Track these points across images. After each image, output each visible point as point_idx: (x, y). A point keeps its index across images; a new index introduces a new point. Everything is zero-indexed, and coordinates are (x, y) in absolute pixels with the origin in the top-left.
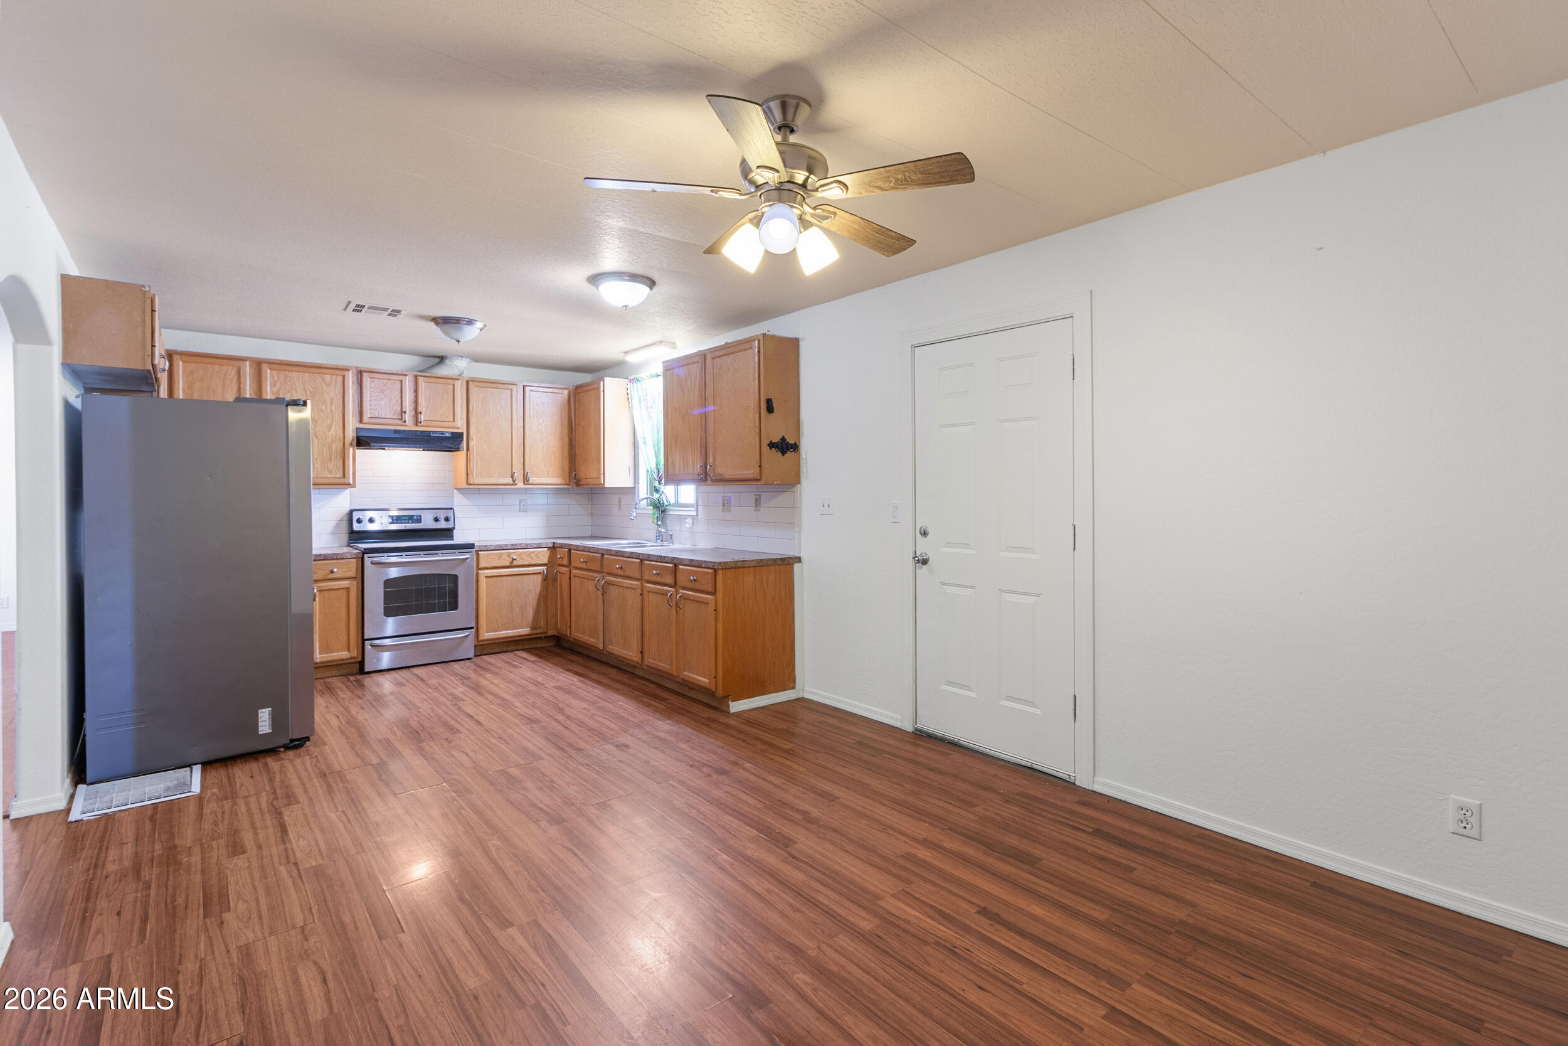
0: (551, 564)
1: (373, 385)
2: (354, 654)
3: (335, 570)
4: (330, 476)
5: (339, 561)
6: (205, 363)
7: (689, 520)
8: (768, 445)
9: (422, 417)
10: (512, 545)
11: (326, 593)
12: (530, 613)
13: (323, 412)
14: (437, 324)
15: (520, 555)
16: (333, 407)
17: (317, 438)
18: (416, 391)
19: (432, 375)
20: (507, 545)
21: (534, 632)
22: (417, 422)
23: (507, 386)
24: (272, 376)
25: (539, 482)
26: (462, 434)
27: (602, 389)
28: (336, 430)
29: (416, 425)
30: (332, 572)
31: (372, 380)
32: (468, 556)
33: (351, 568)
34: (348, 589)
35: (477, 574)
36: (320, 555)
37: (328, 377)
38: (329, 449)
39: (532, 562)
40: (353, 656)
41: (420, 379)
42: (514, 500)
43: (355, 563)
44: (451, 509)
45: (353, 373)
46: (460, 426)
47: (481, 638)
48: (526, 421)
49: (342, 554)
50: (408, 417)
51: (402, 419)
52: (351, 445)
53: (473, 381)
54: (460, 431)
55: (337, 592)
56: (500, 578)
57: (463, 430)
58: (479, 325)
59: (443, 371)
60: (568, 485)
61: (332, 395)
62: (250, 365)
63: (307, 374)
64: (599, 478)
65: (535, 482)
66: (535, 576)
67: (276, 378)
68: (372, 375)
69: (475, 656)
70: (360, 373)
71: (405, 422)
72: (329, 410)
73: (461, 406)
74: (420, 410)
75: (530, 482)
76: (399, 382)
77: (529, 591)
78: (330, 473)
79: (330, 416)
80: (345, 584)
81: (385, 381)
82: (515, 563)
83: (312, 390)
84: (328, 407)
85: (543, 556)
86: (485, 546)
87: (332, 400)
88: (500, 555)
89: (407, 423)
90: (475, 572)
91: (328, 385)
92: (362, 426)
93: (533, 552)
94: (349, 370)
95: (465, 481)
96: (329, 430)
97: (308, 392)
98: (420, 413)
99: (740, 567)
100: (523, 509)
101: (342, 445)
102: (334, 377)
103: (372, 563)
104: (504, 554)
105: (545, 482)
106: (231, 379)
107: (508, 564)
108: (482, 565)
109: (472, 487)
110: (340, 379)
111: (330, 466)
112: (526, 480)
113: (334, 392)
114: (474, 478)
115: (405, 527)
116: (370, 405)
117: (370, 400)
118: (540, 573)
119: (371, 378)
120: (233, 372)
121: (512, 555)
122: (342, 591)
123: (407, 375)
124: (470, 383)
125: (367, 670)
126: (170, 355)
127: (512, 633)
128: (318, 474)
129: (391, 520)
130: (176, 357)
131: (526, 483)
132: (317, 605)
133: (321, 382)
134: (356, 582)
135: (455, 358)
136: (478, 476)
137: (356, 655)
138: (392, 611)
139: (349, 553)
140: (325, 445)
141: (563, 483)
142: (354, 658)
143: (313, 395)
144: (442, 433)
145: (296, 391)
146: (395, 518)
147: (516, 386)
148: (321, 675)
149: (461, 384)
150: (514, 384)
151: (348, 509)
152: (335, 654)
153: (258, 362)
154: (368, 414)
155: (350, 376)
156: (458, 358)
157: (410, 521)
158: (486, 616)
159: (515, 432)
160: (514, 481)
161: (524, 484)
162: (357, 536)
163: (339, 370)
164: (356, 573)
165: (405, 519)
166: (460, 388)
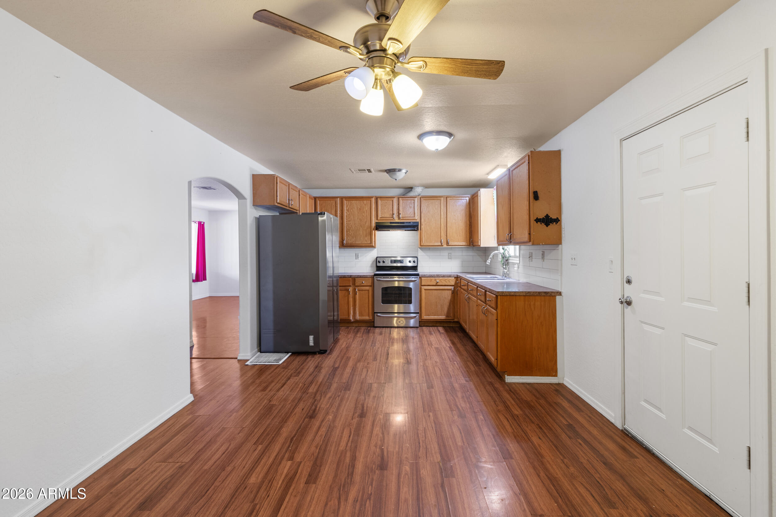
0: (456, 285)
1: (381, 203)
3: (364, 282)
4: (366, 243)
5: (365, 278)
6: (326, 200)
7: (516, 266)
8: (535, 220)
9: (401, 216)
10: (437, 275)
11: (361, 291)
12: (446, 309)
13: (363, 216)
14: (387, 173)
15: (441, 280)
16: (367, 214)
17: (361, 227)
18: (399, 204)
19: (407, 196)
20: (434, 275)
21: (447, 318)
22: (399, 218)
23: (438, 198)
24: (346, 203)
25: (454, 244)
26: (418, 222)
27: (479, 195)
28: (368, 224)
29: (399, 220)
30: (363, 283)
32: (416, 279)
33: (369, 282)
34: (368, 290)
35: (421, 288)
36: (359, 276)
37: (365, 202)
38: (366, 231)
39: (447, 284)
41: (400, 199)
42: (446, 253)
43: (371, 280)
44: (416, 257)
46: (417, 218)
47: (422, 318)
48: (448, 215)
49: (366, 275)
50: (395, 216)
51: (393, 217)
52: (374, 229)
53: (423, 197)
54: (417, 221)
55: (365, 291)
56: (431, 291)
57: (418, 221)
58: (404, 171)
59: (412, 194)
60: (469, 246)
61: (367, 209)
62: (339, 200)
63: (358, 201)
64: (478, 242)
65: (452, 245)
66: (448, 291)
67: (348, 204)
68: (381, 199)
69: (420, 326)
70: (377, 198)
71: (394, 218)
72: (365, 215)
73: (418, 209)
74: (400, 213)
75: (450, 244)
76: (392, 201)
77: (445, 298)
78: (366, 242)
79: (366, 218)
80: (367, 288)
81: (386, 201)
82: (438, 284)
83: (359, 207)
85: (452, 281)
86: (424, 275)
87: (367, 211)
88: (431, 280)
90: (420, 287)
91: (365, 205)
92: (378, 221)
93: (447, 279)
94: (373, 198)
95: (420, 244)
96: (366, 224)
98: (400, 214)
99: (513, 295)
100: (450, 258)
101: (370, 229)
102: (367, 201)
104: (433, 279)
105: (457, 244)
106: (334, 206)
107: (435, 284)
108: (423, 284)
109: (423, 247)
110: (369, 201)
111: (366, 239)
112: (447, 244)
113: (367, 208)
114: (424, 243)
115: (397, 265)
116: (381, 212)
117: (381, 210)
118: (450, 290)
119: (381, 200)
120: (334, 203)
121: (437, 280)
122: (366, 291)
123: (394, 198)
124: (422, 198)
125: (375, 326)
126: (315, 198)
127: (437, 317)
128: (362, 242)
129: (392, 262)
130: (317, 199)
131: (447, 245)
132: (357, 296)
133: (363, 204)
134: (371, 288)
135: (416, 187)
136: (424, 242)
137: (372, 319)
138: (384, 302)
139: (369, 275)
140: (364, 230)
141: (466, 245)
142: (371, 320)
143: (360, 209)
144: (410, 223)
145: (354, 208)
146: (393, 261)
147: (443, 198)
148: (360, 325)
149: (418, 199)
150: (442, 197)
151: (376, 256)
152: (364, 317)
153: (342, 198)
154: (380, 216)
155: (373, 200)
156: (418, 187)
157: (399, 262)
158: (425, 308)
159: (442, 220)
160: (442, 244)
161: (447, 246)
162: (379, 268)
163: (369, 198)
164: (371, 284)
165: (397, 262)
166: (416, 201)
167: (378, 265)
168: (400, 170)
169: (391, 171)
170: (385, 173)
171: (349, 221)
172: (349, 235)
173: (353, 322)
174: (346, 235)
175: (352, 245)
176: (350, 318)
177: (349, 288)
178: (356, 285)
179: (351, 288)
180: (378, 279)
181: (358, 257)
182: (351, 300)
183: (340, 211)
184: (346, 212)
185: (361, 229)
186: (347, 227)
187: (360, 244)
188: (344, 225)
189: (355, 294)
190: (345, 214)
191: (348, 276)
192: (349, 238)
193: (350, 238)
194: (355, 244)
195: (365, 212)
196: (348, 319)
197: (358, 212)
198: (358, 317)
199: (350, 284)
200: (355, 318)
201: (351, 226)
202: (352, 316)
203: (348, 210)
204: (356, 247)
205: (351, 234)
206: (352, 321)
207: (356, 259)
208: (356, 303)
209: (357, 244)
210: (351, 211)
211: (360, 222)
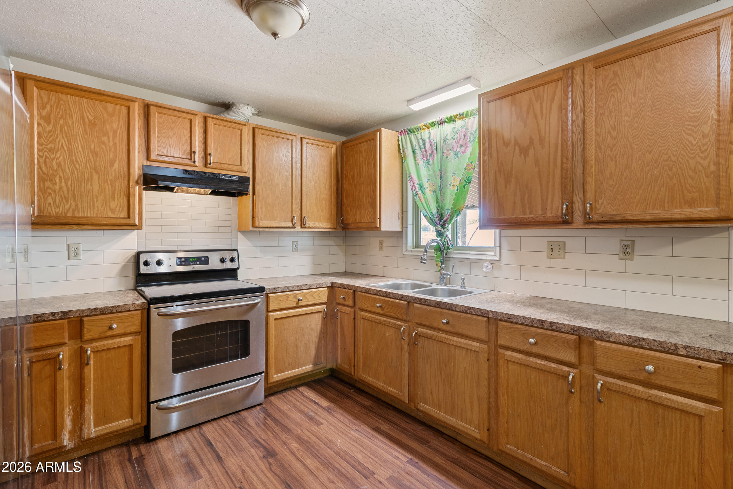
0: (330, 302)
1: (161, 120)
3: (115, 325)
4: (112, 216)
5: (120, 314)
9: (212, 159)
10: (298, 286)
11: (104, 354)
12: (313, 350)
13: (104, 143)
15: (305, 295)
16: (117, 140)
17: (97, 173)
18: (205, 132)
19: (222, 118)
20: (293, 287)
21: (316, 368)
22: (206, 163)
23: (287, 137)
24: (40, 96)
25: (313, 226)
26: (248, 178)
27: (378, 138)
28: (119, 165)
29: (206, 167)
30: (111, 328)
31: (160, 115)
32: (259, 300)
33: (134, 323)
34: (131, 346)
35: (267, 317)
36: (96, 309)
37: (110, 106)
38: (112, 186)
39: (315, 302)
40: (136, 422)
41: (208, 120)
43: (140, 315)
44: (236, 250)
45: (139, 106)
46: (247, 169)
47: (271, 380)
49: (123, 306)
50: (198, 157)
51: (191, 159)
52: (137, 183)
53: (259, 129)
54: (246, 175)
55: (117, 350)
56: (287, 319)
57: (249, 174)
59: (230, 116)
61: (115, 126)
63: (85, 100)
64: (375, 222)
65: (310, 226)
66: (317, 315)
67: (45, 100)
68: (161, 110)
69: (265, 400)
70: (148, 106)
71: (194, 162)
72: (111, 144)
73: (248, 151)
74: (209, 151)
75: (306, 225)
76: (189, 121)
77: (312, 329)
78: (113, 213)
79: (113, 149)
80: (128, 340)
81: (175, 118)
82: (301, 304)
83: (91, 118)
84: (111, 139)
85: (323, 295)
86: (275, 288)
87: (115, 132)
88: (287, 297)
89: (197, 163)
90: (265, 315)
91: (111, 115)
92: (149, 163)
93: (316, 292)
94: (135, 101)
95: (251, 223)
96: (112, 165)
97: (86, 120)
98: (210, 155)
100: (295, 249)
101: (126, 182)
102: (118, 107)
103: (159, 315)
104: (291, 295)
105: (318, 226)
107: (294, 305)
108: (271, 307)
109: (256, 229)
110: (124, 110)
111: (113, 205)
112: (303, 224)
113: (117, 124)
114: (260, 221)
115: (194, 268)
116: (158, 141)
117: (158, 136)
118: (321, 312)
119: (158, 113)
121: (298, 296)
122: (121, 350)
123: (196, 115)
124: (254, 130)
125: (155, 436)
127: (298, 371)
128: (97, 214)
129: (179, 261)
131: (303, 226)
132: (91, 371)
133: (102, 111)
134: (139, 338)
135: (241, 106)
136: (261, 219)
137: (140, 421)
138: (181, 366)
140: (107, 182)
141: (332, 227)
142: (138, 425)
143: (92, 123)
145: (71, 117)
146: (183, 260)
147: (295, 137)
149: (248, 130)
150: (294, 135)
151: (134, 251)
152: (113, 425)
154: (155, 151)
155: (136, 108)
156: (246, 107)
157: (198, 263)
158: (275, 359)
160: (294, 225)
161: (301, 227)
164: (140, 327)
165: (193, 261)
166: (246, 134)
167: (142, 270)
171: (51, 150)
172: (49, 191)
173: (72, 449)
174: (40, 190)
175: (62, 221)
176: (64, 441)
177: (57, 350)
178: (85, 336)
179: (66, 349)
181: (77, 255)
182: (66, 384)
184: (39, 124)
185: (96, 177)
186: (42, 166)
187: (91, 217)
189: (82, 364)
190: (34, 129)
191: (53, 314)
192: (50, 200)
193: (54, 201)
194: (73, 217)
195: (111, 134)
196: (55, 446)
197: (85, 130)
198: (91, 430)
199: (63, 338)
200: (80, 436)
201: (59, 165)
202: (70, 433)
203: (45, 119)
205: (57, 188)
206: (71, 445)
207: (69, 259)
208: (86, 390)
209: (83, 217)
210: (61, 122)
211: (92, 159)
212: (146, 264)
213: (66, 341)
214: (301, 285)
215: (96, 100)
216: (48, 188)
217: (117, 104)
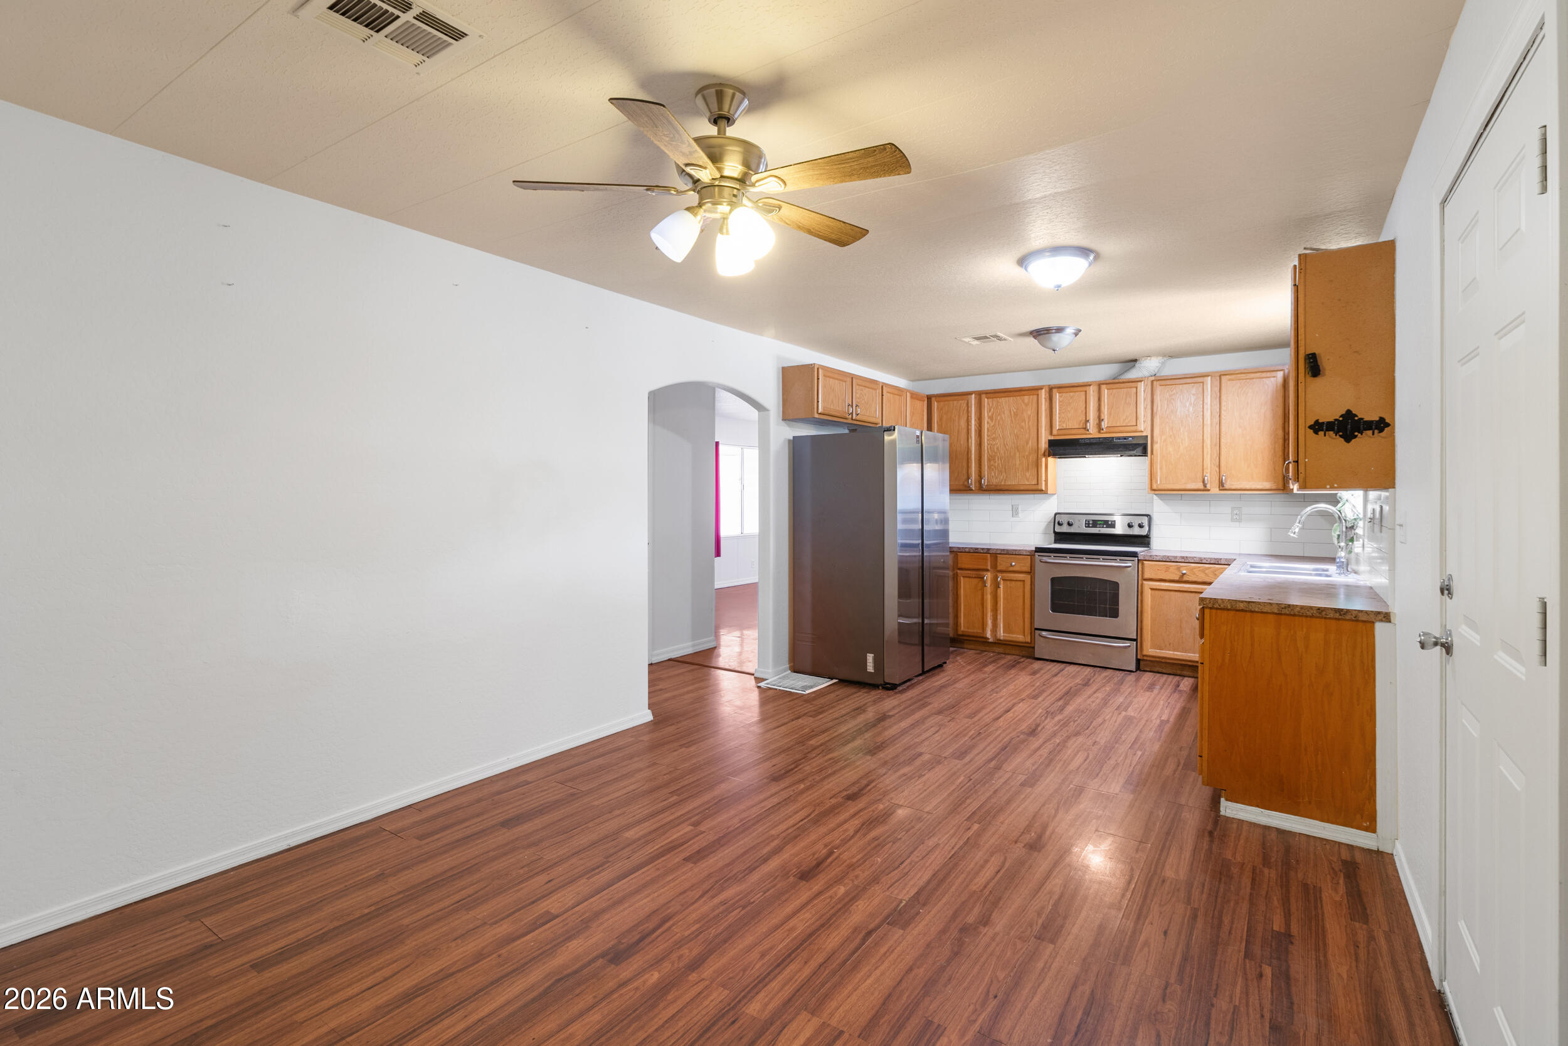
1: (1061, 399)
2: (1028, 640)
3: (1013, 564)
4: (1027, 483)
5: (1018, 556)
6: (949, 401)
8: (1311, 427)
9: (1104, 425)
10: (1183, 558)
11: (1008, 582)
13: (1022, 428)
14: (1035, 337)
15: (1192, 569)
16: (1030, 423)
17: (1018, 451)
18: (1099, 399)
19: (1122, 381)
20: (1176, 557)
22: (1100, 429)
23: (1199, 379)
24: (988, 404)
25: (1240, 487)
26: (1147, 436)
28: (1031, 444)
29: (1099, 432)
30: (1011, 565)
31: (1061, 394)
32: (1130, 565)
33: (1025, 564)
34: (1023, 581)
35: (1141, 585)
36: (1004, 550)
37: (1026, 398)
38: (1027, 460)
39: (1208, 580)
40: (1027, 641)
41: (1103, 387)
42: (1225, 508)
43: (1029, 559)
44: (1147, 515)
45: (1045, 390)
46: (1143, 428)
47: (1145, 653)
48: (1222, 416)
49: (1020, 550)
50: (1092, 426)
51: (1085, 428)
52: (1044, 455)
53: (1159, 380)
54: (1144, 434)
55: (1017, 582)
56: (1168, 592)
57: (1147, 433)
59: (1133, 374)
61: (1029, 413)
62: (975, 397)
63: (1012, 398)
65: (1233, 487)
67: (991, 405)
68: (1061, 390)
69: (1137, 670)
70: (1051, 389)
71: (1088, 430)
72: (1027, 426)
73: (1145, 408)
74: (1102, 417)
75: (1227, 487)
76: (1084, 393)
78: (1028, 481)
79: (1028, 431)
80: (1021, 576)
81: (1071, 394)
82: (1185, 578)
83: (1015, 411)
84: (1027, 423)
86: (1151, 556)
87: (1029, 417)
88: (1169, 567)
89: (1091, 431)
90: (1139, 583)
91: (1027, 405)
92: (1052, 438)
94: (1042, 389)
95: (1150, 487)
96: (1027, 443)
97: (1012, 413)
98: (1103, 420)
100: (1237, 518)
101: (1036, 454)
102: (1031, 396)
103: (1041, 561)
104: (1172, 566)
105: (1248, 487)
106: (964, 410)
107: (1177, 578)
108: (1147, 576)
109: (1158, 492)
110: (1035, 397)
111: (1028, 475)
112: (1221, 485)
113: (1030, 412)
114: (1159, 483)
115: (1100, 531)
116: (1059, 418)
117: (1059, 413)
119: (1059, 393)
120: (965, 405)
121: (1182, 569)
122: (1019, 583)
123: (1090, 385)
124: (1155, 383)
125: (1037, 656)
126: (929, 398)
127: (1182, 655)
128: (1018, 482)
129: (1088, 525)
130: (933, 399)
131: (1221, 488)
132: (1001, 591)
133: (1022, 404)
134: (1029, 576)
135: (1145, 359)
136: (1161, 481)
137: (1029, 641)
138: (1056, 608)
139: (1026, 551)
140: (1024, 457)
141: (1274, 487)
142: (1028, 643)
143: (1016, 415)
144: (1125, 439)
145: (1004, 413)
146: (1091, 522)
147: (1209, 378)
148: (1007, 651)
149: (1146, 386)
150: (1208, 376)
151: (1055, 512)
152: (1014, 636)
153: (980, 394)
154: (1057, 426)
155: (1043, 394)
156: (1149, 358)
157: (1105, 526)
158: (1151, 632)
159: (1208, 430)
160: (1206, 486)
161: (1221, 490)
162: (1060, 537)
163: (1034, 390)
164: (1029, 568)
165: (1100, 524)
166: (1143, 390)
167: (1058, 529)
168: (1060, 330)
169: (1040, 334)
170: (1031, 341)
171: (994, 439)
172: (993, 467)
173: (991, 642)
174: (988, 467)
175: (999, 488)
176: (986, 634)
177: (985, 573)
178: (999, 569)
179: (989, 574)
180: (1045, 559)
181: (1017, 514)
182: (989, 598)
183: (975, 420)
184: (988, 423)
185: (1017, 455)
186: (989, 450)
187: (1014, 485)
188: (982, 447)
189: (996, 586)
190: (986, 426)
191: (983, 549)
192: (993, 474)
193: (995, 474)
194: (1005, 485)
195: (1027, 420)
196: (982, 635)
197: (1012, 420)
198: (1001, 634)
199: (987, 566)
200: (996, 635)
201: (997, 449)
202: (991, 631)
203: (991, 418)
204: (1006, 492)
205: (997, 464)
206: (991, 640)
207: (1014, 516)
208: (998, 605)
209: (1010, 485)
210: (999, 418)
211: (1015, 441)
212: (1060, 524)
213: (989, 569)
214: (1187, 557)
215: (1018, 396)
216: (992, 465)
217: (1030, 395)
